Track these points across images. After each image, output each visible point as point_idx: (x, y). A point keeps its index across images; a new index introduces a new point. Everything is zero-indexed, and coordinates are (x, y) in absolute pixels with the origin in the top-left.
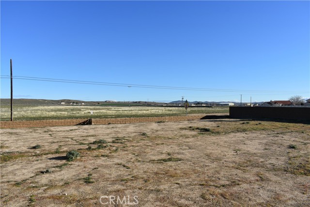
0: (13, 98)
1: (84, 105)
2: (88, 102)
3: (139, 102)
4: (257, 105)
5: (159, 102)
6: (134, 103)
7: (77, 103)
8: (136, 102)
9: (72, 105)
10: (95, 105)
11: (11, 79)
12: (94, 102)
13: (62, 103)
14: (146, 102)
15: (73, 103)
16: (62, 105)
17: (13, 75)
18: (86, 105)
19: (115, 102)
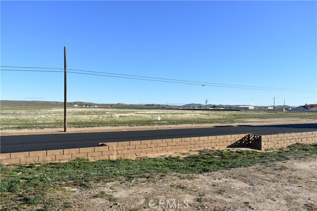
1: (97, 108)
2: (101, 105)
3: (152, 105)
4: (290, 109)
5: (172, 105)
6: (147, 105)
7: (90, 106)
8: (149, 105)
9: (85, 108)
10: (108, 108)
11: (65, 72)
12: (107, 105)
13: (75, 105)
15: (86, 105)
18: (99, 108)
19: (128, 105)
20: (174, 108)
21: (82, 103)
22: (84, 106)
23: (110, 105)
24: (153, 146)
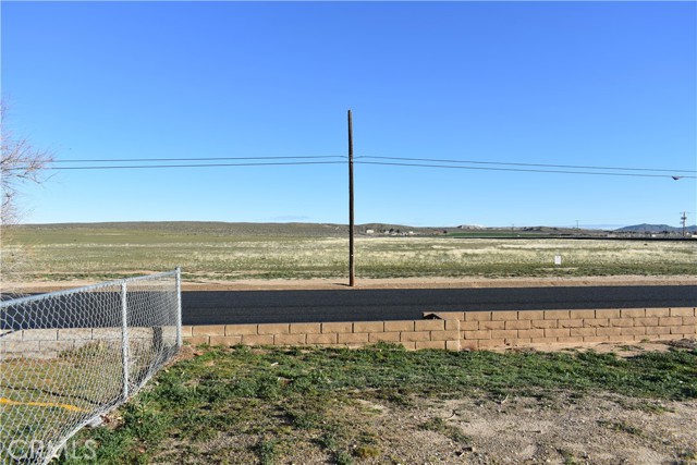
1: (414, 236)
2: (422, 230)
3: (539, 229)
5: (590, 228)
6: (526, 230)
7: (398, 232)
8: (531, 229)
9: (390, 236)
10: (437, 236)
11: (351, 163)
12: (435, 229)
13: (368, 231)
14: (555, 229)
15: (391, 230)
16: (369, 235)
18: (418, 236)
19: (481, 230)
20: (593, 235)
21: (382, 225)
22: (387, 232)
23: (440, 229)
24: (547, 324)
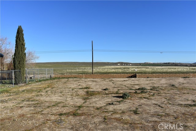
0: (93, 62)
1: (131, 66)
3: (169, 63)
5: (184, 63)
7: (127, 64)
8: (166, 63)
9: (124, 66)
10: (138, 65)
11: (92, 51)
16: (118, 65)
17: (93, 49)
19: (151, 64)
23: (139, 63)
